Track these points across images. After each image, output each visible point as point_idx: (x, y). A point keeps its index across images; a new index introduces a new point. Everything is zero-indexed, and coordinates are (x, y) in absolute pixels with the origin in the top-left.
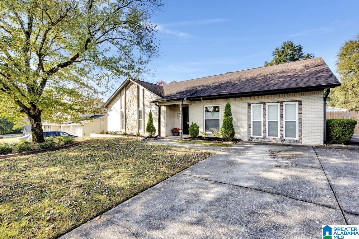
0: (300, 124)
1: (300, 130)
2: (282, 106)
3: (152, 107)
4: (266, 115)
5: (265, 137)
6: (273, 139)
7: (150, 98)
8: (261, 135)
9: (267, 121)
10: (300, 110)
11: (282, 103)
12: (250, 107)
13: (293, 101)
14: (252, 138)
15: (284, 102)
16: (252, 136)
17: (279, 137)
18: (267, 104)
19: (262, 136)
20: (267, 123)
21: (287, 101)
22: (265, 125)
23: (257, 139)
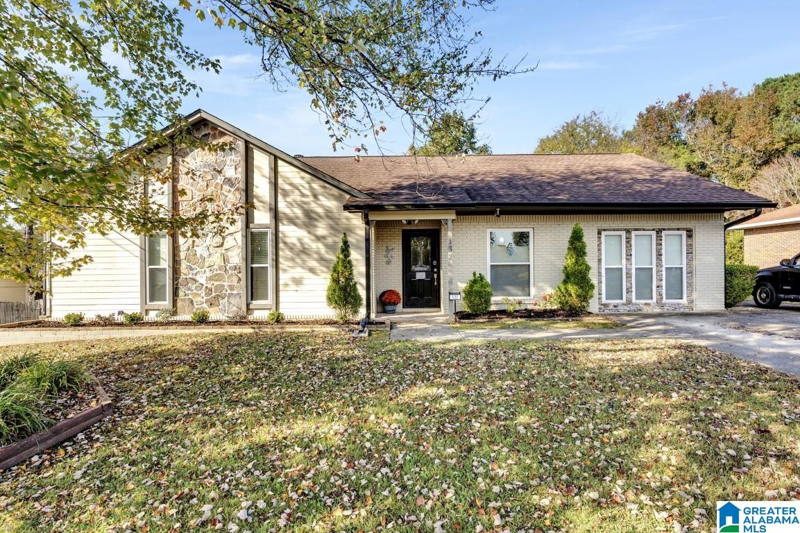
0: (690, 273)
1: (690, 285)
2: (659, 238)
3: (316, 223)
4: (631, 255)
5: (629, 302)
6: (646, 304)
7: (307, 192)
8: (622, 299)
9: (634, 267)
10: (690, 246)
11: (659, 231)
12: (600, 237)
13: (678, 229)
14: (605, 305)
15: (664, 230)
16: (604, 301)
17: (655, 300)
18: (634, 233)
19: (624, 301)
20: (633, 271)
21: (669, 229)
22: (629, 276)
23: (615, 306)
